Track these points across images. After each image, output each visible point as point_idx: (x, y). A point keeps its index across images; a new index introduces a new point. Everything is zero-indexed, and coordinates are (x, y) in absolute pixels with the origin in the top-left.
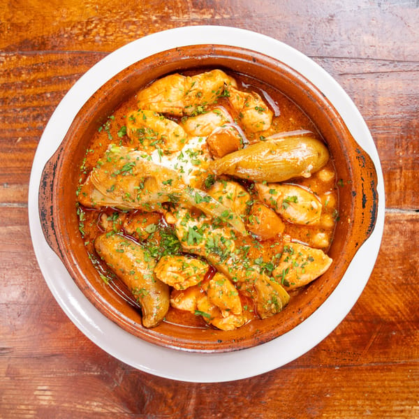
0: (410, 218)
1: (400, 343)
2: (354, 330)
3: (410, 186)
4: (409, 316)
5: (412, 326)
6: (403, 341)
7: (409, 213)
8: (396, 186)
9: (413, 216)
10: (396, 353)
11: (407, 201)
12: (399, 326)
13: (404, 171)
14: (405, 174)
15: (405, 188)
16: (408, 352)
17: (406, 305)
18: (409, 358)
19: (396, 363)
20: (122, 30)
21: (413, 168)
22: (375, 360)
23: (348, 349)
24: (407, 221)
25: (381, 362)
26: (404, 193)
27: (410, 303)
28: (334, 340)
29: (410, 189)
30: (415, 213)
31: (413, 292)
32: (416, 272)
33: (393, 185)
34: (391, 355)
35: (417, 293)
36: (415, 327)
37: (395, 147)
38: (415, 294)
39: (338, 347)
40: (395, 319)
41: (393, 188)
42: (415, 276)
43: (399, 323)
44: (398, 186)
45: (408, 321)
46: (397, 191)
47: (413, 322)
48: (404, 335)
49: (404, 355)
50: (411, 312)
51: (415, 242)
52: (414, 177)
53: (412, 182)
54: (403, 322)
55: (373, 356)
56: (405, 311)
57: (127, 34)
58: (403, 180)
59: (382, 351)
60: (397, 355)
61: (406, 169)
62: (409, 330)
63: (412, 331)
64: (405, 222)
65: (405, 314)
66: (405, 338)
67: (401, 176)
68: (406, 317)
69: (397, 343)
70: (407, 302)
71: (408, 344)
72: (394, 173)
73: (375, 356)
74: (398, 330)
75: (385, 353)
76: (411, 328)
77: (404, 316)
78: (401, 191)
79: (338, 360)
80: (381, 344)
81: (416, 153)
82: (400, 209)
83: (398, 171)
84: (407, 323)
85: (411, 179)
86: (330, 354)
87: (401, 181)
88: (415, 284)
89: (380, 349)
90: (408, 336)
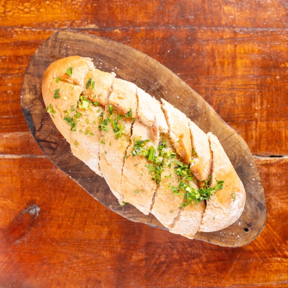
0: (264, 163)
1: (258, 268)
2: (218, 257)
3: (264, 135)
4: (265, 245)
5: (268, 254)
6: (260, 267)
7: (263, 159)
8: (252, 135)
9: (267, 161)
10: (254, 277)
11: (262, 148)
12: (256, 254)
13: (259, 122)
14: (260, 126)
15: (260, 138)
16: (265, 277)
17: (263, 237)
18: (266, 281)
19: (254, 285)
20: (18, 7)
21: (267, 120)
22: (237, 283)
23: (213, 274)
24: (262, 165)
25: (241, 285)
26: (260, 141)
27: (265, 234)
28: (201, 266)
29: (265, 138)
30: (269, 159)
31: (268, 225)
32: (271, 209)
33: (250, 134)
34: (250, 279)
35: (272, 226)
36: (271, 255)
37: (251, 102)
38: (270, 227)
39: (204, 271)
40: (253, 248)
41: (250, 138)
42: (270, 211)
43: (256, 251)
44: (254, 136)
45: (264, 250)
46: (253, 140)
47: (268, 250)
48: (261, 262)
49: (261, 279)
50: (266, 243)
51: (270, 183)
52: (268, 127)
53: (266, 132)
54: (260, 251)
55: (234, 279)
56: (262, 241)
57: (22, 10)
58: (258, 130)
59: (242, 275)
60: (256, 279)
61: (261, 121)
62: (266, 258)
63: (268, 258)
64: (261, 166)
65: (261, 244)
66: (262, 264)
67: (256, 127)
68: (263, 246)
69: (255, 268)
70: (263, 234)
71: (264, 270)
72: (250, 125)
73: (237, 279)
74: (256, 258)
75: (245, 277)
76: (268, 256)
77: (260, 245)
78: (256, 140)
79: (204, 283)
80: (241, 270)
81: (270, 107)
82: (257, 155)
83: (254, 122)
84: (263, 252)
85: (265, 130)
86: (198, 277)
87: (256, 131)
88: (270, 219)
89: (241, 273)
90: (264, 262)
